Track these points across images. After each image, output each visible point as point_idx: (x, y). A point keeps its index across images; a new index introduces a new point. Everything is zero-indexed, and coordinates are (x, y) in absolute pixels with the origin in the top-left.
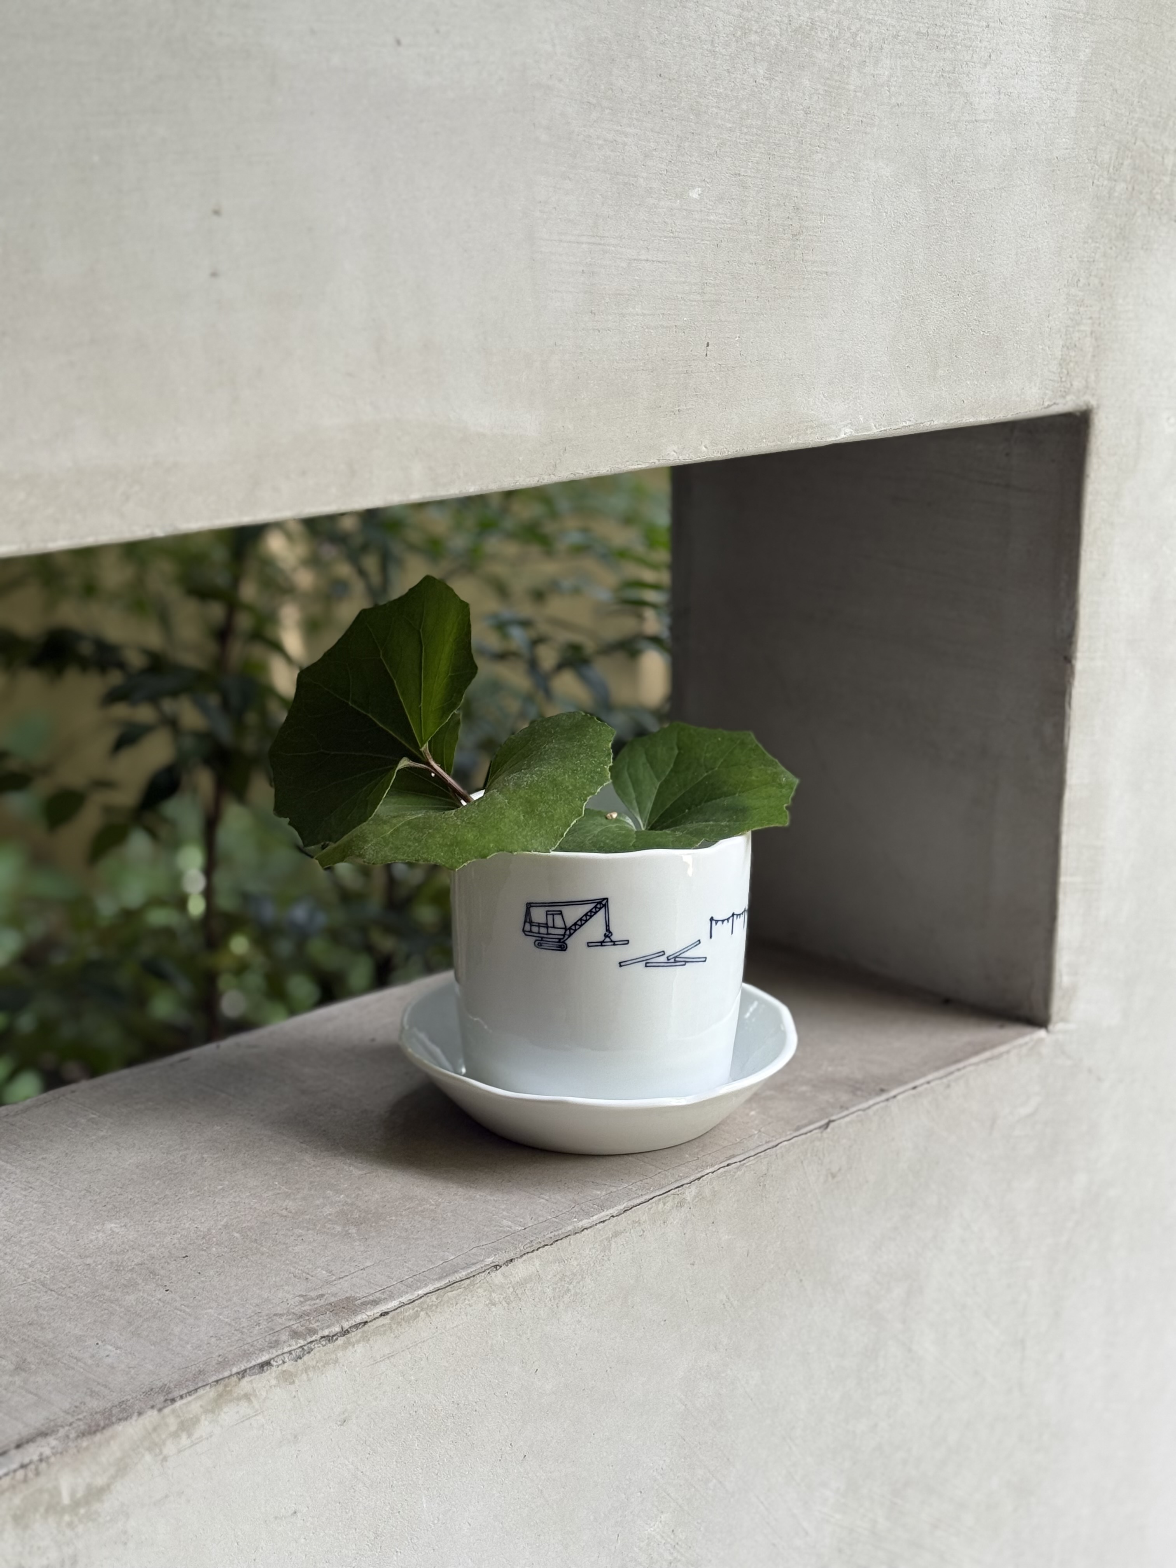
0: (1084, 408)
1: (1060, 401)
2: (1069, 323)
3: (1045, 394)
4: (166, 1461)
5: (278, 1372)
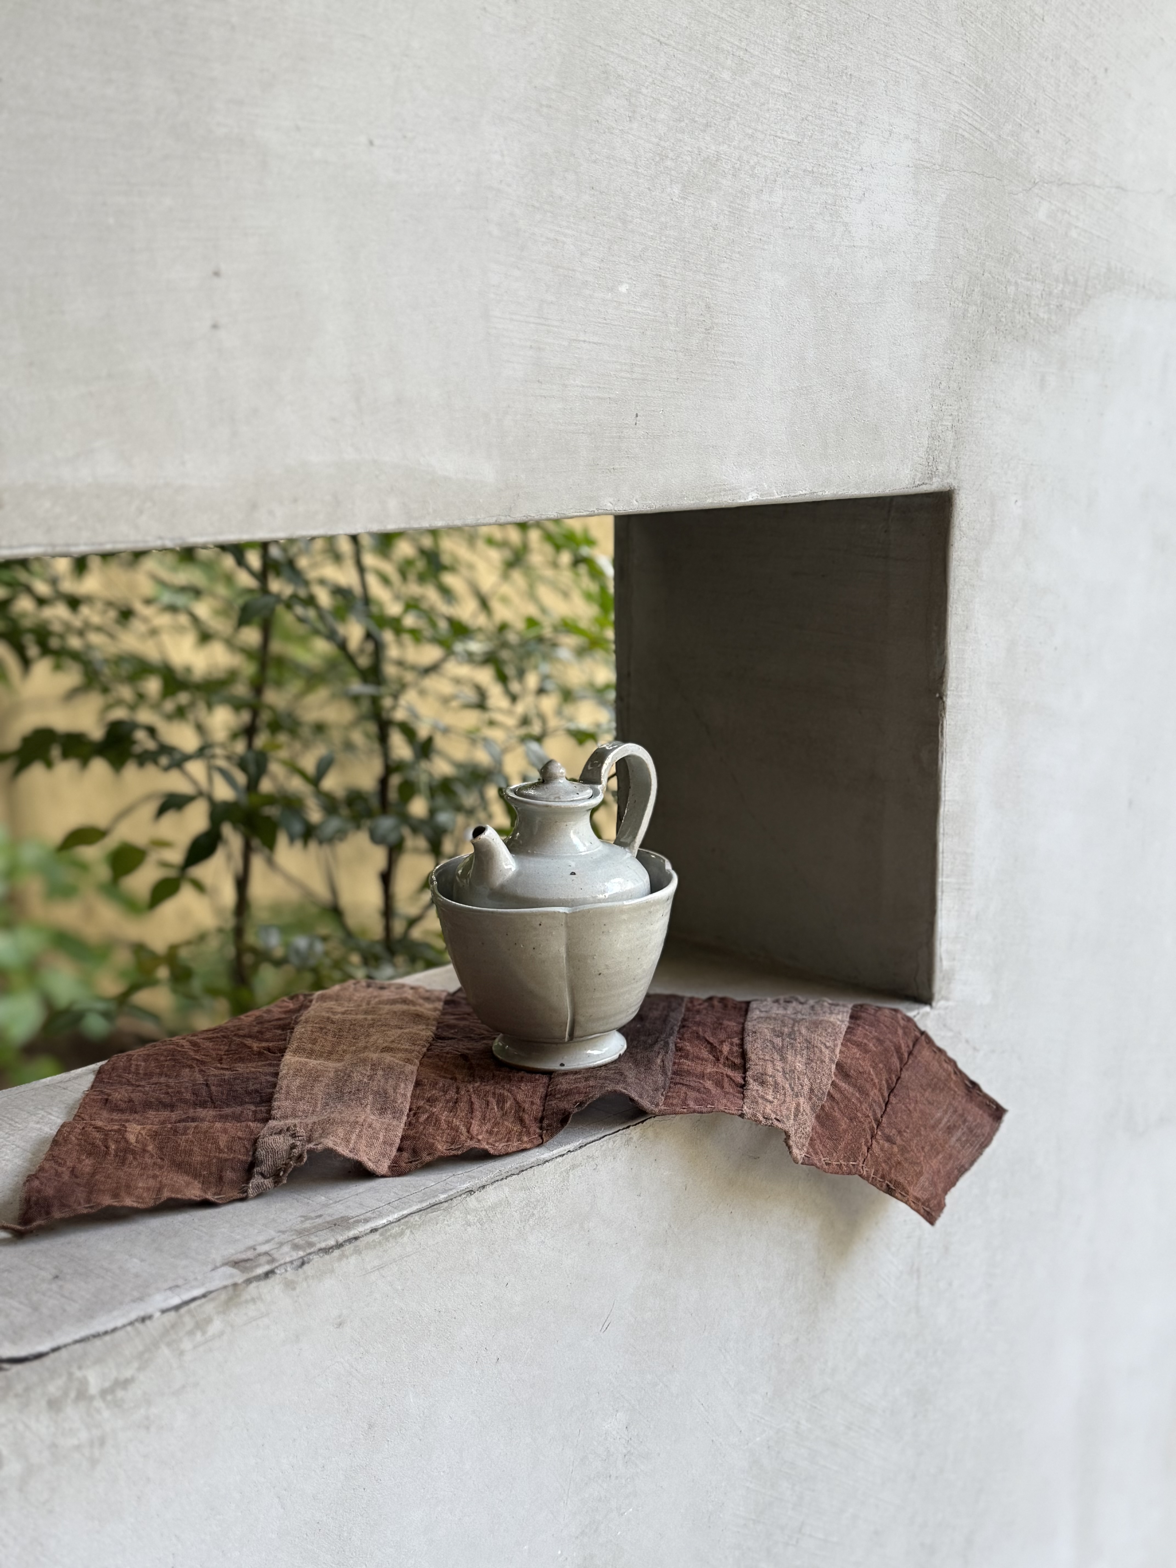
0: (948, 489)
1: (928, 482)
2: (934, 417)
3: (916, 475)
4: (183, 1356)
5: (281, 1279)
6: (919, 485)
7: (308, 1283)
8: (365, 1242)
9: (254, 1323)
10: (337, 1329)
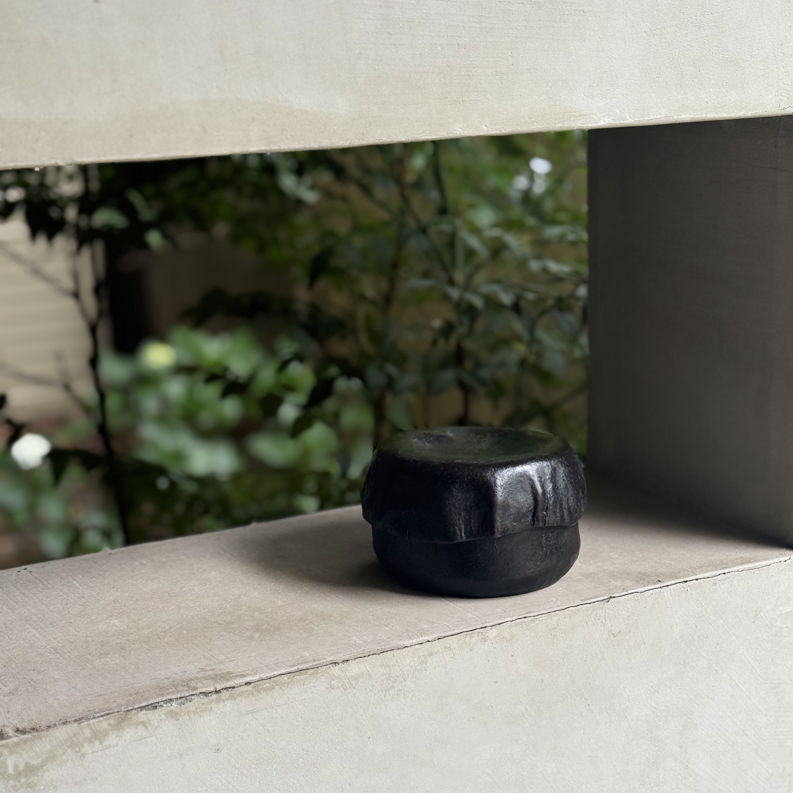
4: (84, 757)
5: (166, 711)
7: (189, 716)
8: (240, 691)
9: (144, 740)
10: (216, 754)
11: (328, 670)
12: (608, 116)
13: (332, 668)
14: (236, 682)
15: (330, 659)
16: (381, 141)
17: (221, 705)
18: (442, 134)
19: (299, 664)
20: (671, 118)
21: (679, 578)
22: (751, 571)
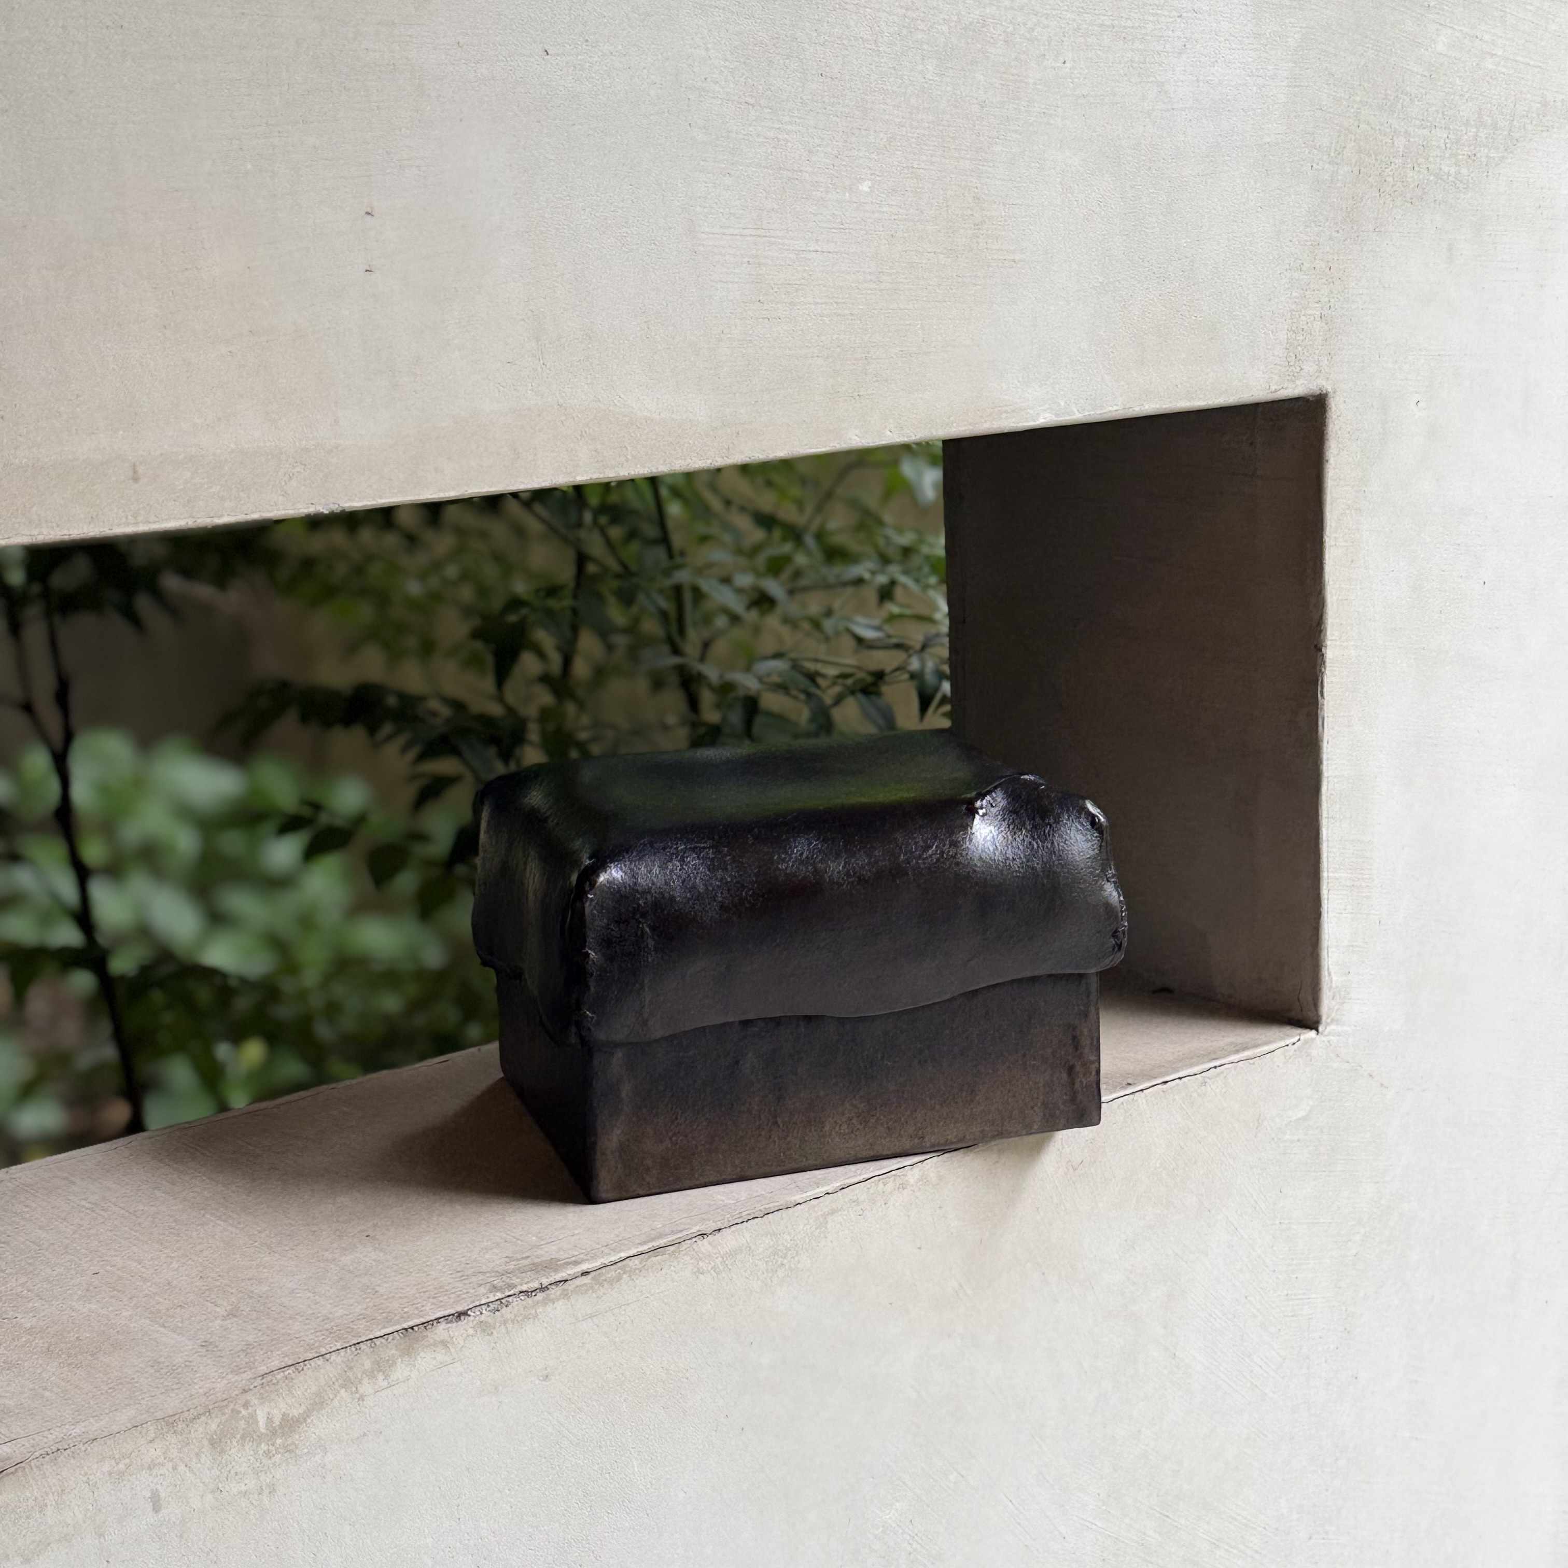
0: (1318, 392)
1: (1290, 385)
2: (1294, 307)
3: (1271, 378)
4: (363, 1400)
5: (475, 1322)
6: (1276, 391)
7: (507, 1328)
8: (575, 1286)
9: (445, 1369)
10: (543, 1383)
11: (695, 1246)
12: (1049, 411)
13: (699, 1242)
14: (569, 1272)
15: (695, 1229)
16: (753, 458)
17: (549, 1307)
18: (832, 445)
19: (652, 1240)
20: (1131, 410)
21: (1156, 1078)
22: (1251, 1061)
